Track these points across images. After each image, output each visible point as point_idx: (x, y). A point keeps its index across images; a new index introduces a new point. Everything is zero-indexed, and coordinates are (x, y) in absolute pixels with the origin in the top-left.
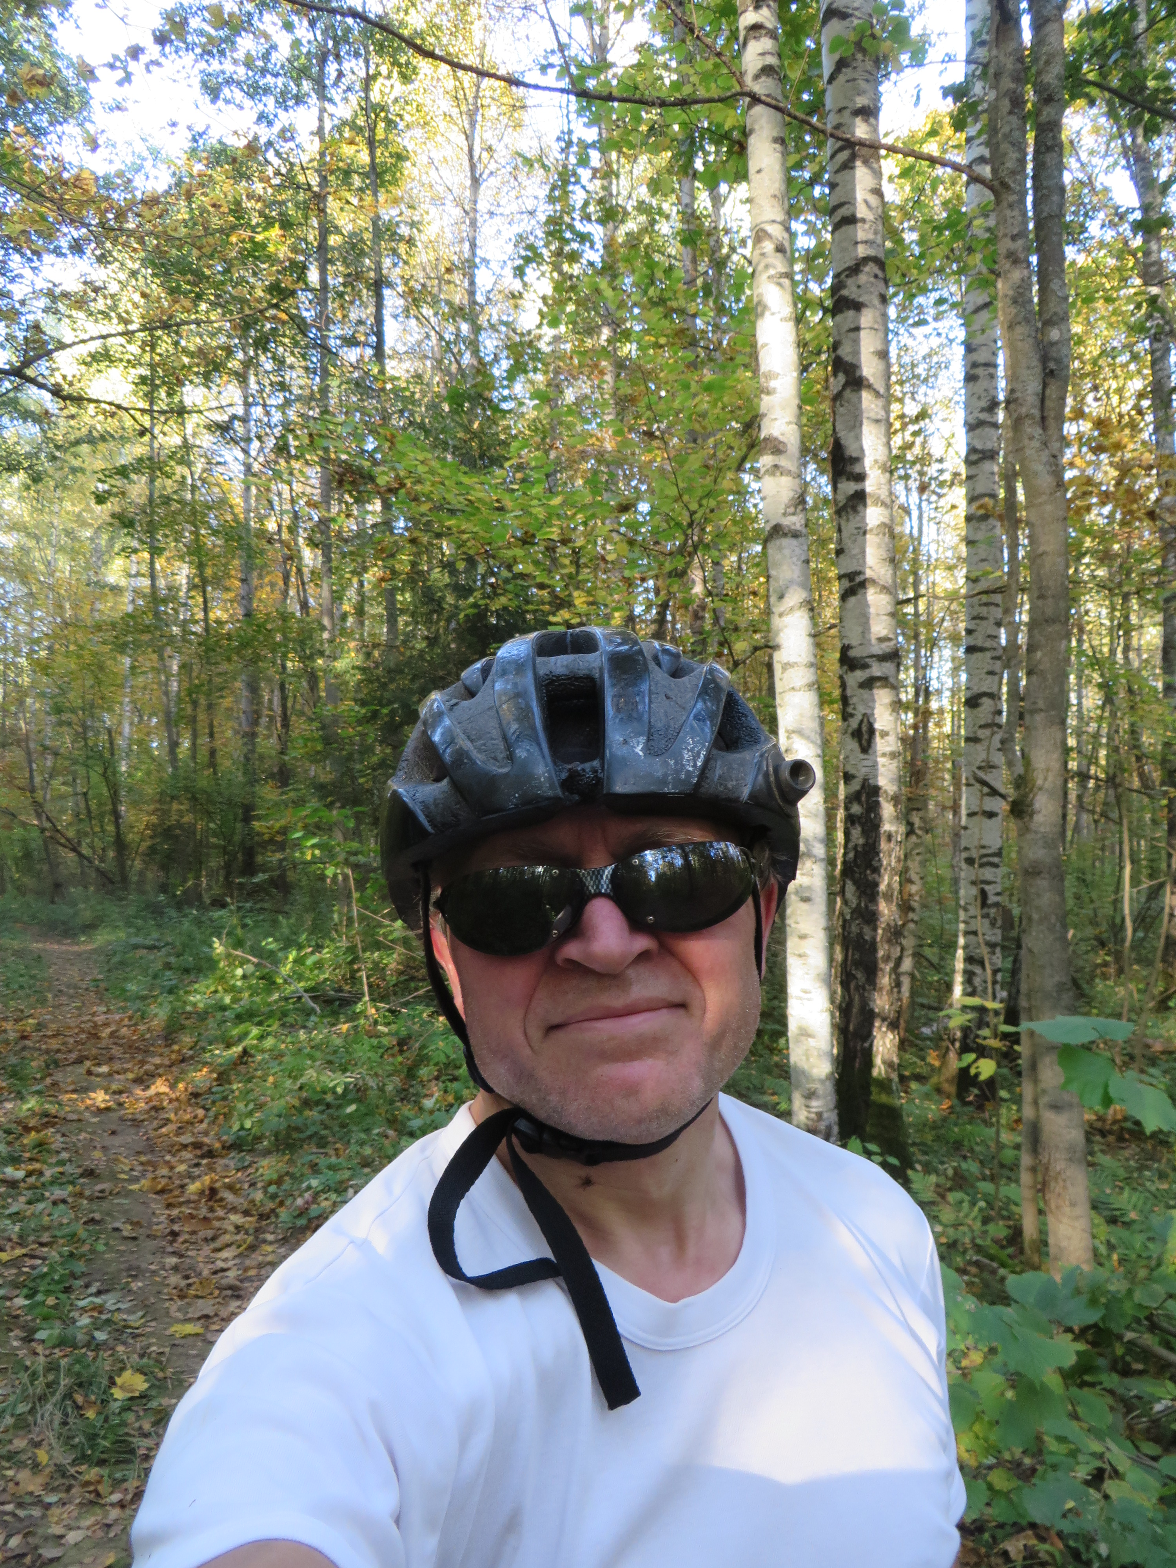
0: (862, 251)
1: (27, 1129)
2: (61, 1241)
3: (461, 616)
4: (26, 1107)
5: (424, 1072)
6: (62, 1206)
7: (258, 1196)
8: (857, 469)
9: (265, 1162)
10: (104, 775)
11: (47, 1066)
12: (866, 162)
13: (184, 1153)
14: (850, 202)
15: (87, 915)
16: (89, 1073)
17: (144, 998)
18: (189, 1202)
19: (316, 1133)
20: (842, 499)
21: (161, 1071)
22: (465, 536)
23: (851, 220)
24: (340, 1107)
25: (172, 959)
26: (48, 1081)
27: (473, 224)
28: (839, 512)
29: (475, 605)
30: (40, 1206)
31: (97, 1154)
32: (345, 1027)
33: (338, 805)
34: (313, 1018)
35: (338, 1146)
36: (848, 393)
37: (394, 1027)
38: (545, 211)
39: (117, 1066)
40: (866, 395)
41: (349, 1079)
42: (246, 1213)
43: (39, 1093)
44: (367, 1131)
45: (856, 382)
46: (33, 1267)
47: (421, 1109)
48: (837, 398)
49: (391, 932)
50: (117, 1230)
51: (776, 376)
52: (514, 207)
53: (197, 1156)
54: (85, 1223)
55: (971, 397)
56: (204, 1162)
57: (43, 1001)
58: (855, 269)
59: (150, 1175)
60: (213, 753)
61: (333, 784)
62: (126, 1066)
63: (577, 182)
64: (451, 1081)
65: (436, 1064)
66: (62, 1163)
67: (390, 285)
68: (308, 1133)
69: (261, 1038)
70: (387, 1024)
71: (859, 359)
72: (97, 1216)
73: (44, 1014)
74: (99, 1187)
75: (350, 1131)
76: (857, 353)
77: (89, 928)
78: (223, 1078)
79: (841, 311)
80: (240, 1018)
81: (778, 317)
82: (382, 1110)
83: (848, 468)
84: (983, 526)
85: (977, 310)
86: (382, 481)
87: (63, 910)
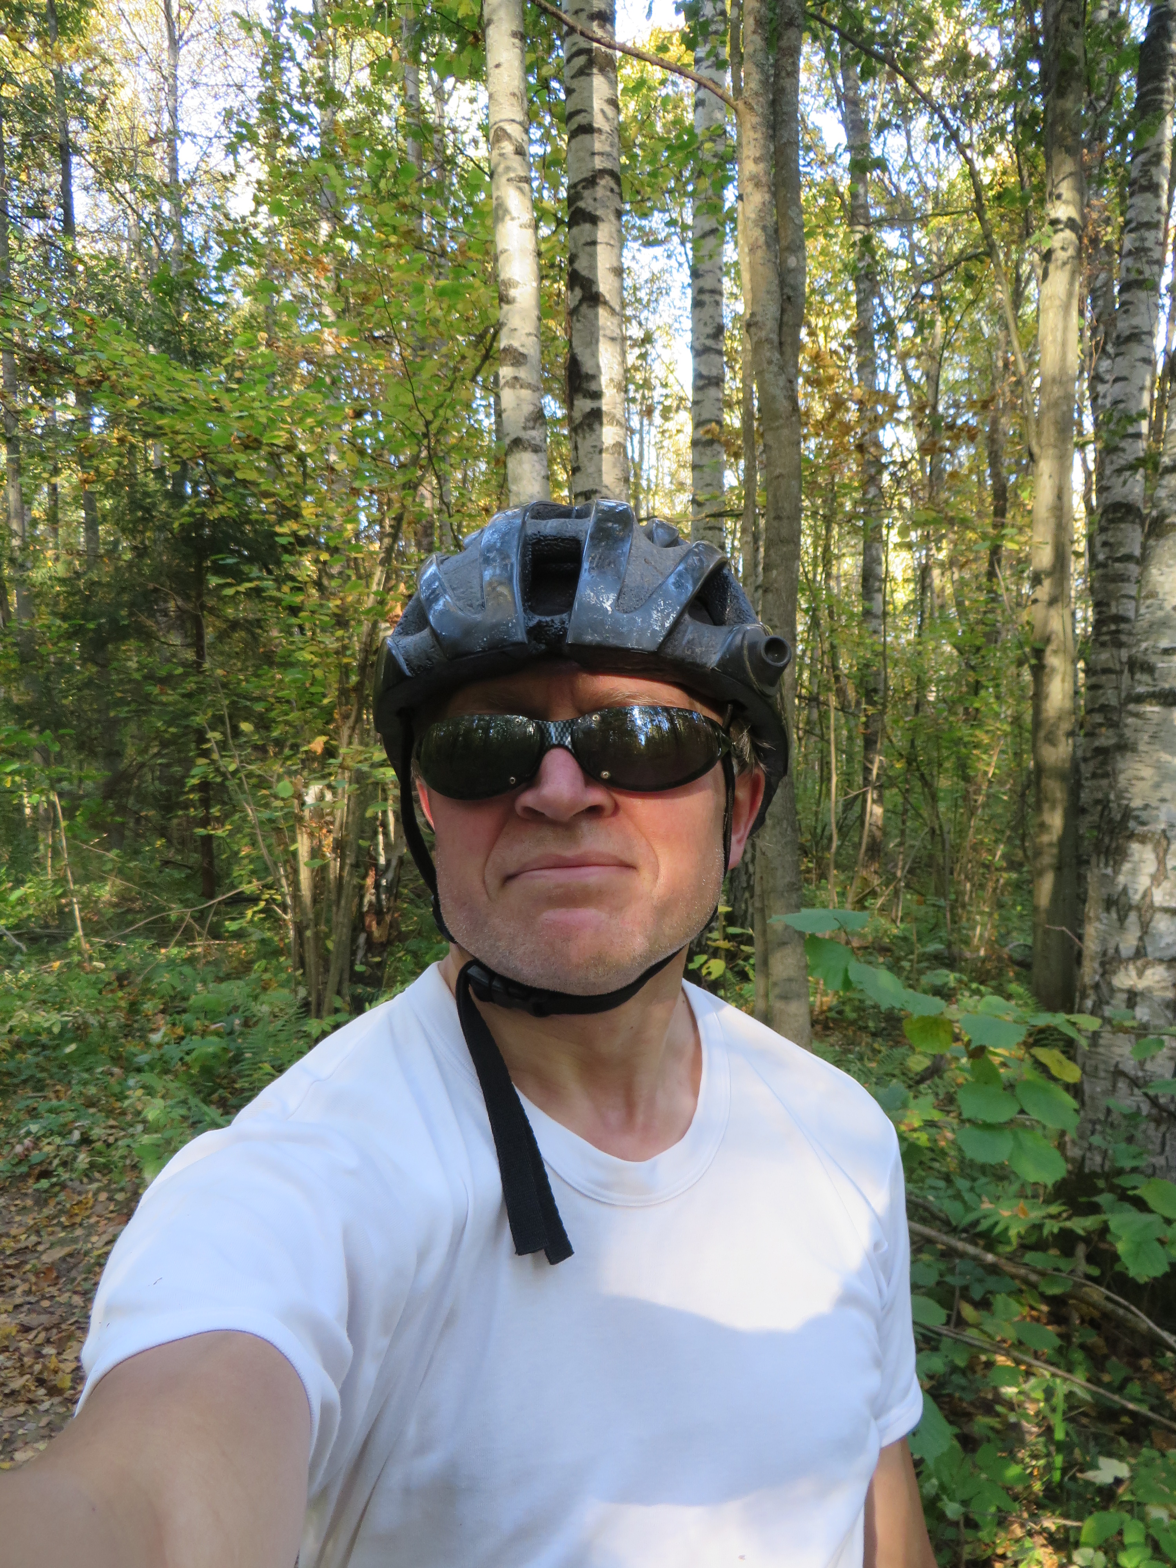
0: (599, 163)
3: (176, 525)
5: (148, 1006)
8: (593, 387)
12: (602, 70)
14: (585, 110)
19: (32, 1077)
20: (577, 415)
22: (180, 438)
23: (588, 129)
24: (56, 1048)
27: (173, 90)
28: (574, 430)
29: (191, 514)
32: (57, 964)
33: (37, 728)
34: (18, 957)
35: (58, 1087)
36: (584, 309)
37: (111, 963)
38: (256, 87)
40: (602, 312)
41: (66, 1017)
44: (89, 1070)
45: (593, 298)
47: (148, 1044)
48: (573, 312)
49: (106, 862)
51: (515, 285)
52: (220, 78)
55: (698, 323)
58: (591, 181)
61: (29, 705)
63: (292, 59)
64: (178, 1013)
65: (162, 997)
67: (78, 151)
68: (23, 1077)
70: (104, 960)
71: (595, 275)
75: (70, 1072)
76: (593, 267)
79: (578, 224)
81: (516, 223)
82: (105, 1048)
83: (585, 385)
84: (709, 452)
85: (704, 236)
86: (83, 371)
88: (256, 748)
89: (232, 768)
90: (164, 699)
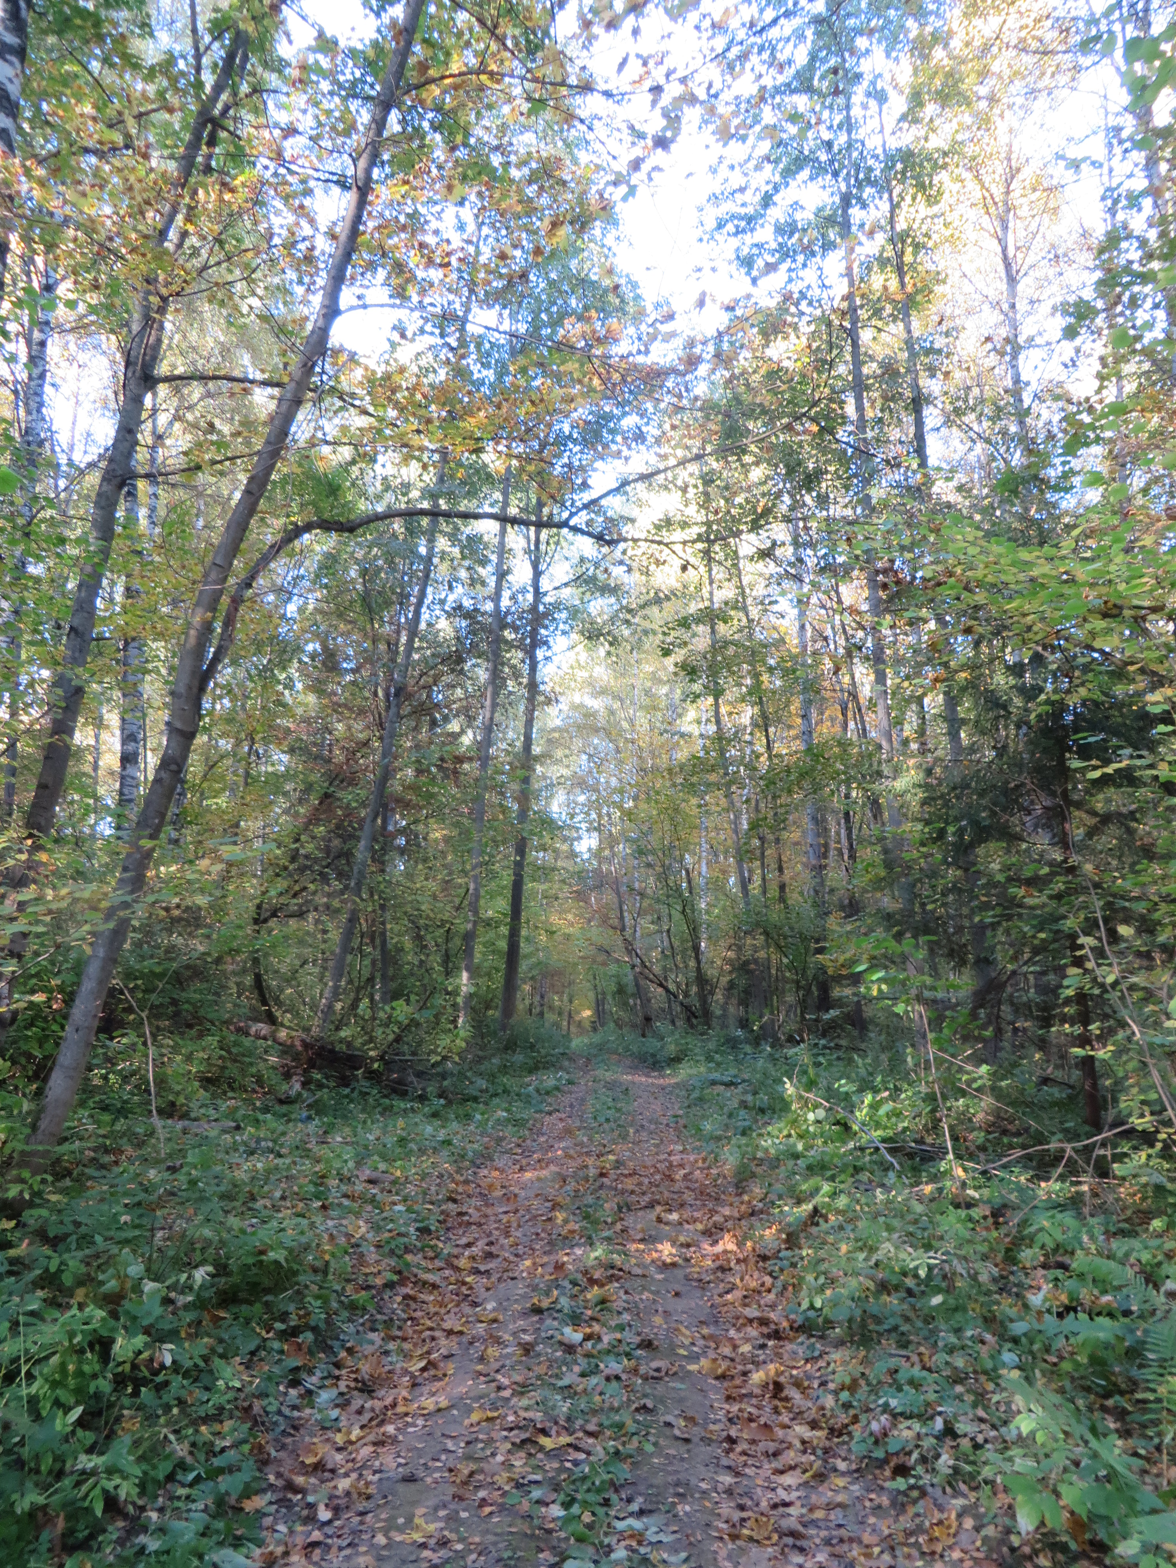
1: (592, 1282)
2: (608, 1433)
3: (1033, 716)
4: (594, 1255)
5: (1028, 1255)
6: (614, 1384)
7: (829, 1401)
9: (836, 1355)
10: (683, 912)
11: (620, 1208)
13: (749, 1329)
15: (672, 1049)
16: (659, 1220)
17: (719, 1139)
18: (750, 1395)
19: (895, 1328)
21: (729, 1224)
24: (923, 1295)
25: (749, 1098)
26: (619, 1227)
30: (594, 1380)
31: (658, 1320)
32: (927, 1189)
33: (908, 935)
34: (891, 1174)
35: (922, 1349)
37: (986, 1193)
39: (687, 1213)
41: (933, 1260)
42: (814, 1425)
43: (608, 1239)
44: (958, 1331)
46: (576, 1463)
47: (1026, 1306)
49: (975, 1080)
50: (668, 1425)
53: (763, 1335)
54: (637, 1410)
56: (771, 1343)
57: (624, 1137)
59: (712, 1354)
60: (782, 887)
61: (898, 912)
62: (696, 1214)
65: (1043, 1246)
66: (621, 1328)
67: (931, 403)
68: (887, 1326)
69: (834, 1195)
70: (976, 1188)
72: (650, 1405)
73: (623, 1150)
74: (655, 1364)
75: (936, 1331)
77: (675, 1060)
78: (792, 1240)
80: (812, 1170)
82: (976, 1304)
87: (652, 1044)
88: (1139, 954)
89: (1110, 979)
90: (1029, 901)
